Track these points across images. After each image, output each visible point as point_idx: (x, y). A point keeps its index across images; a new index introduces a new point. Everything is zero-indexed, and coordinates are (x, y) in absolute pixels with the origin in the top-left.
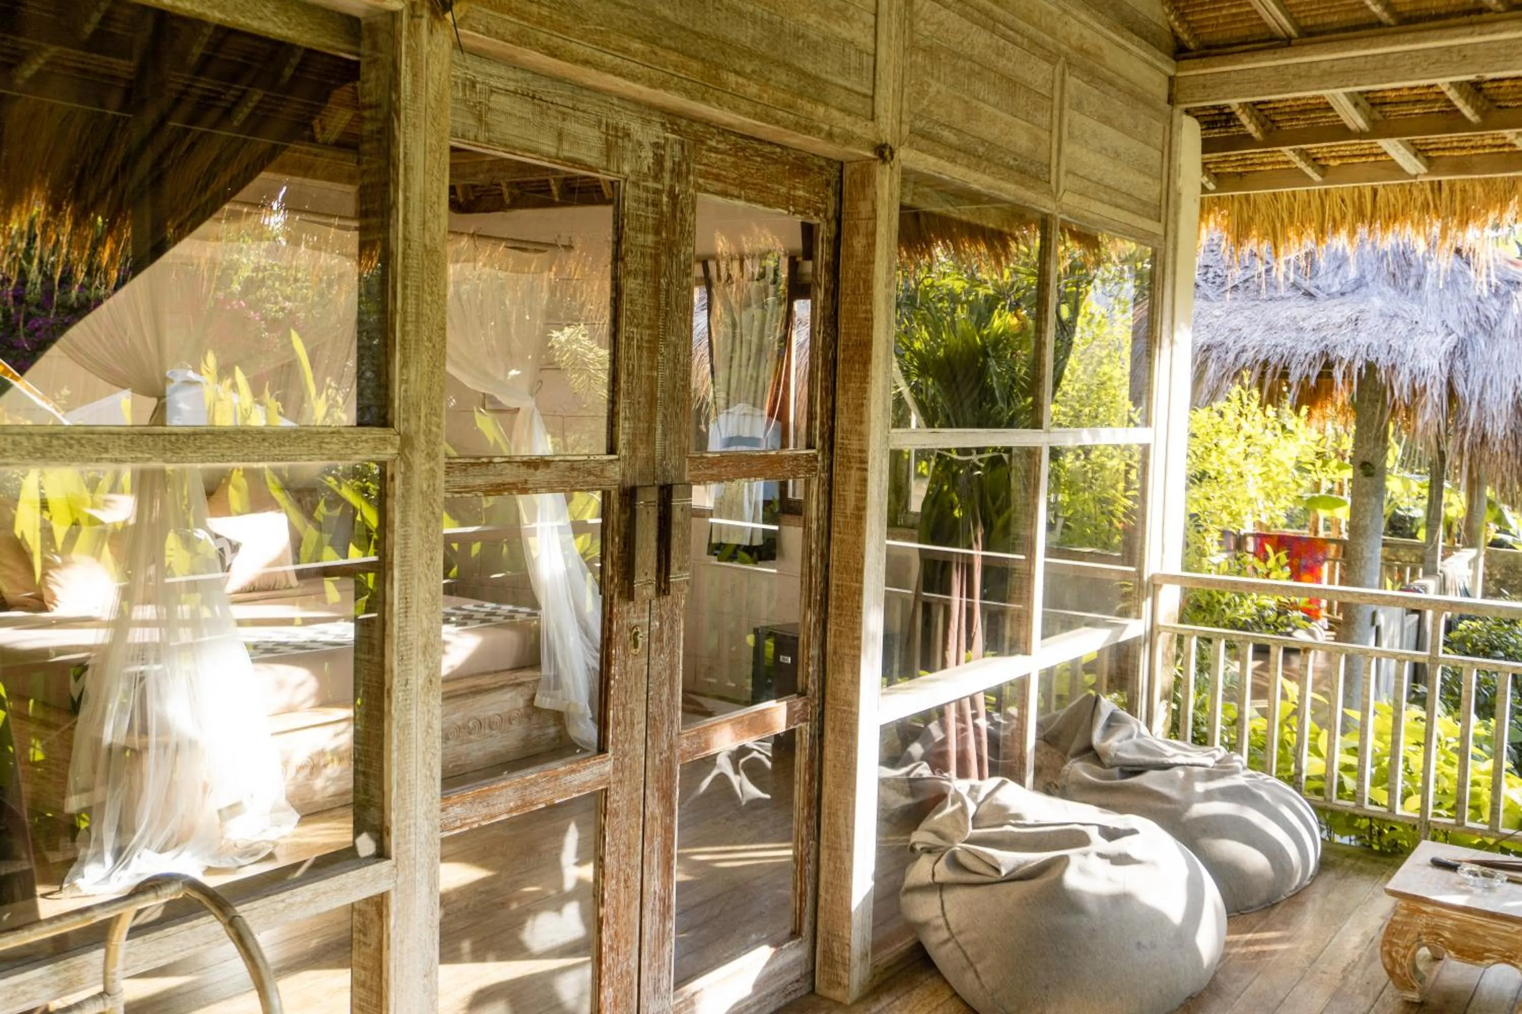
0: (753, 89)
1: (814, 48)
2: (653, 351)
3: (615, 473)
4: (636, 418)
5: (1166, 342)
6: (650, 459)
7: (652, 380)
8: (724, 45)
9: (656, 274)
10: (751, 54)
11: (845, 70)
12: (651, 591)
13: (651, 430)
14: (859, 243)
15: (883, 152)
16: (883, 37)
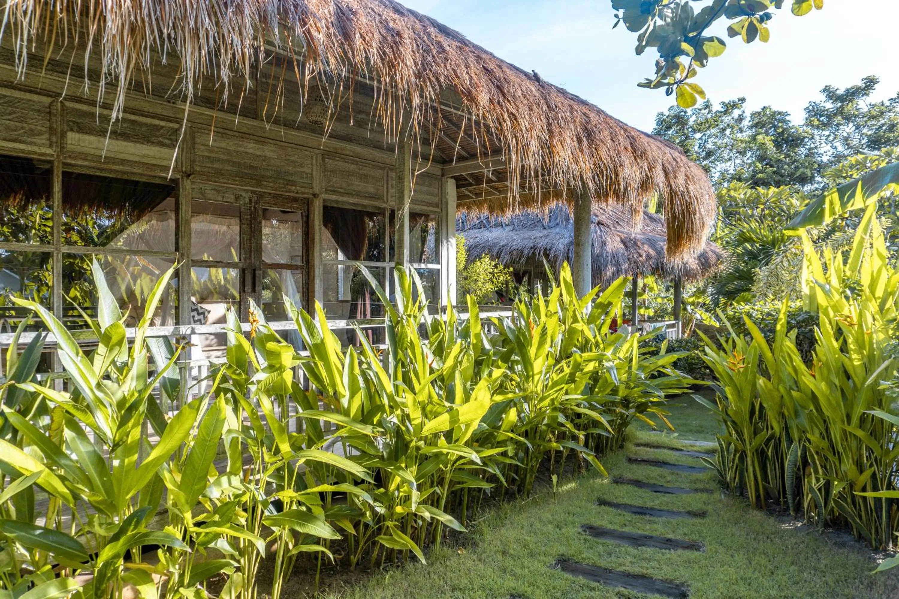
0: (272, 185)
1: (292, 174)
2: (250, 240)
3: (240, 265)
4: (246, 254)
5: (445, 242)
6: (251, 263)
7: (251, 247)
8: (263, 176)
9: (251, 224)
10: (271, 178)
11: (302, 178)
12: (250, 291)
13: (250, 256)
14: (312, 216)
15: (315, 195)
16: (314, 170)
